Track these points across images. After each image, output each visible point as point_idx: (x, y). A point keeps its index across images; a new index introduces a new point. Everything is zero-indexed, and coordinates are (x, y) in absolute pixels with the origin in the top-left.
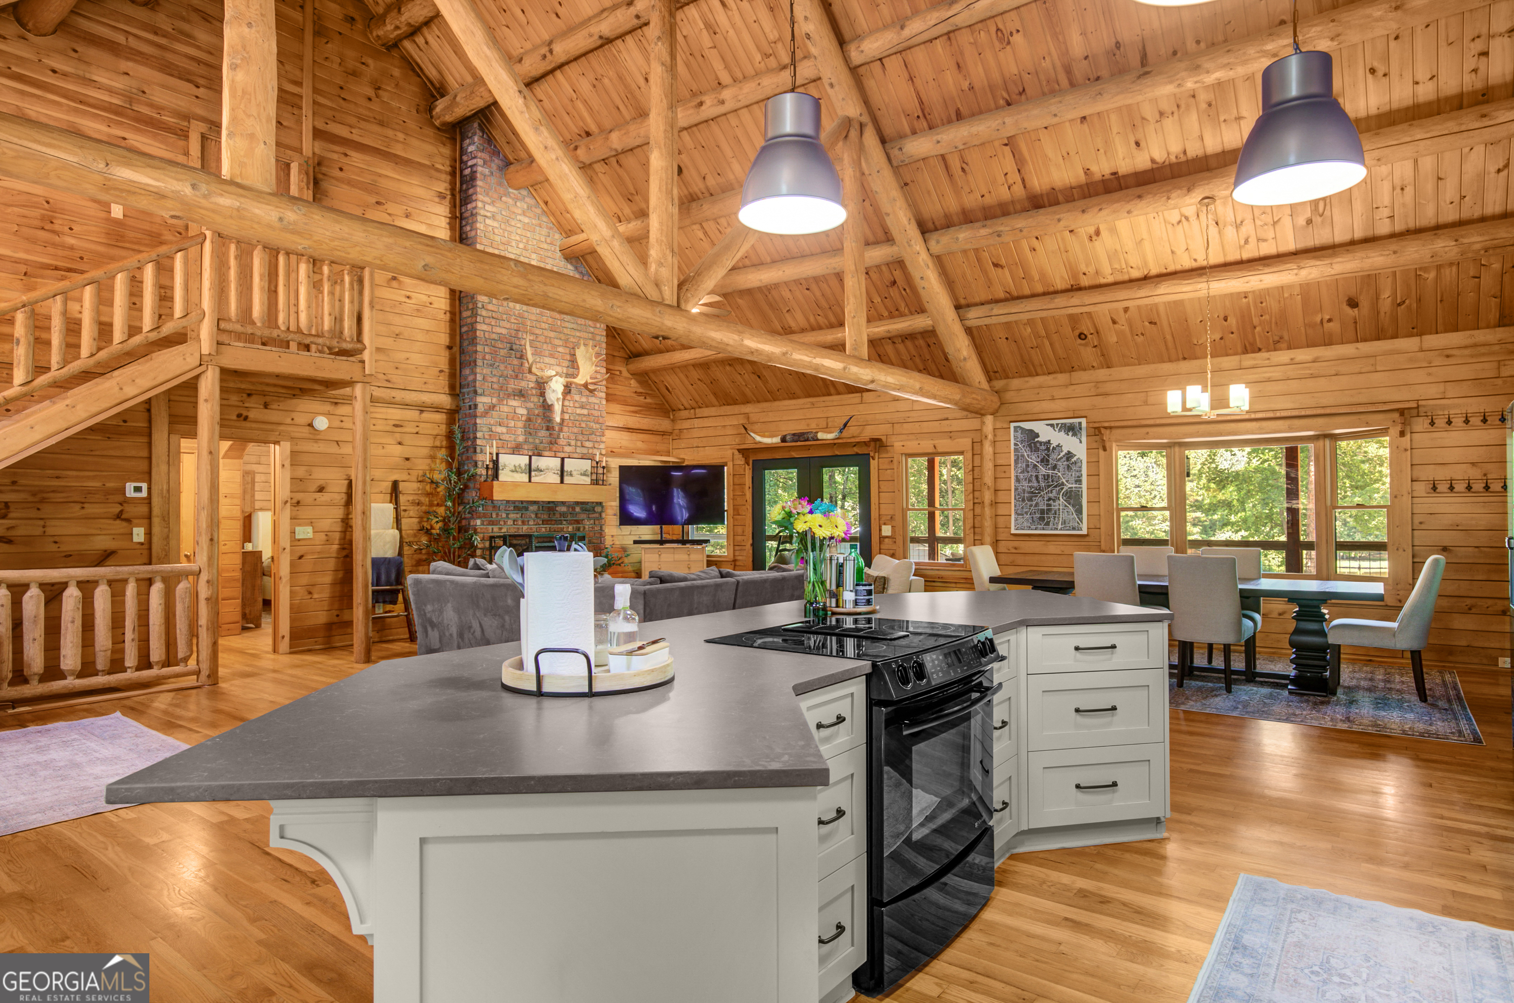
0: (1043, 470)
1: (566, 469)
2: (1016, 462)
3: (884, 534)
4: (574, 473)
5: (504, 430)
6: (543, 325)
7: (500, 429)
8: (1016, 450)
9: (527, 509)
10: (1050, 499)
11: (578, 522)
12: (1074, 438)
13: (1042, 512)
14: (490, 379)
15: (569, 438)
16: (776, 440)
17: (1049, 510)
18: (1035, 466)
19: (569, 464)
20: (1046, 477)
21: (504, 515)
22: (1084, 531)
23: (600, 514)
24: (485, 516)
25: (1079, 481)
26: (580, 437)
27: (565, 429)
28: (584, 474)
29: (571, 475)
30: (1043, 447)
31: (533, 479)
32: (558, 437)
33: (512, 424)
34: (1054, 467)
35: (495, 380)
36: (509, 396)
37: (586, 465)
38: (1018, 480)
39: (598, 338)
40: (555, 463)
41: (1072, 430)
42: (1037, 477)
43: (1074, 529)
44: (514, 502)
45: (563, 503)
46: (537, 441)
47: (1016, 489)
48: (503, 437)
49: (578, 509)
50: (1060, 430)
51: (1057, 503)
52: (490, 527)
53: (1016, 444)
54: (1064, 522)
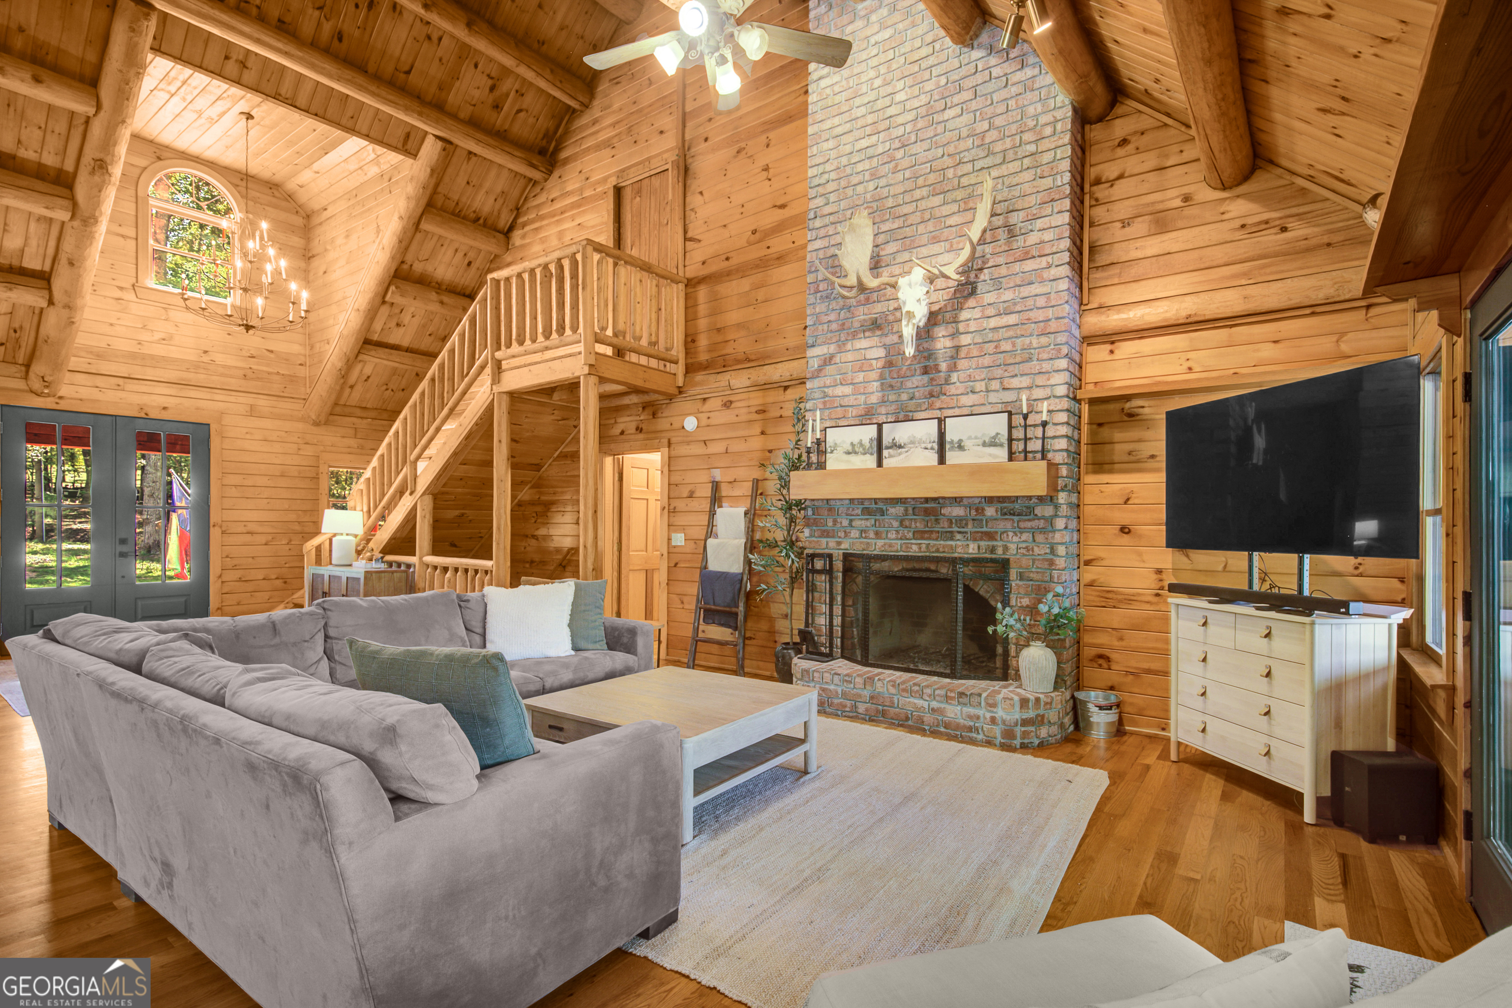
1: (948, 438)
4: (967, 444)
5: (848, 390)
6: (918, 194)
7: (840, 390)
9: (882, 513)
11: (990, 536)
14: (825, 319)
15: (970, 379)
19: (955, 429)
21: (845, 523)
23: (1050, 521)
24: (816, 523)
26: (998, 372)
27: (962, 364)
28: (993, 443)
29: (961, 447)
31: (885, 462)
32: (947, 382)
33: (860, 377)
35: (832, 317)
36: (854, 336)
37: (998, 424)
39: (1047, 157)
40: (926, 430)
44: (862, 501)
45: (957, 500)
46: (904, 397)
48: (845, 402)
49: (990, 511)
52: (824, 540)
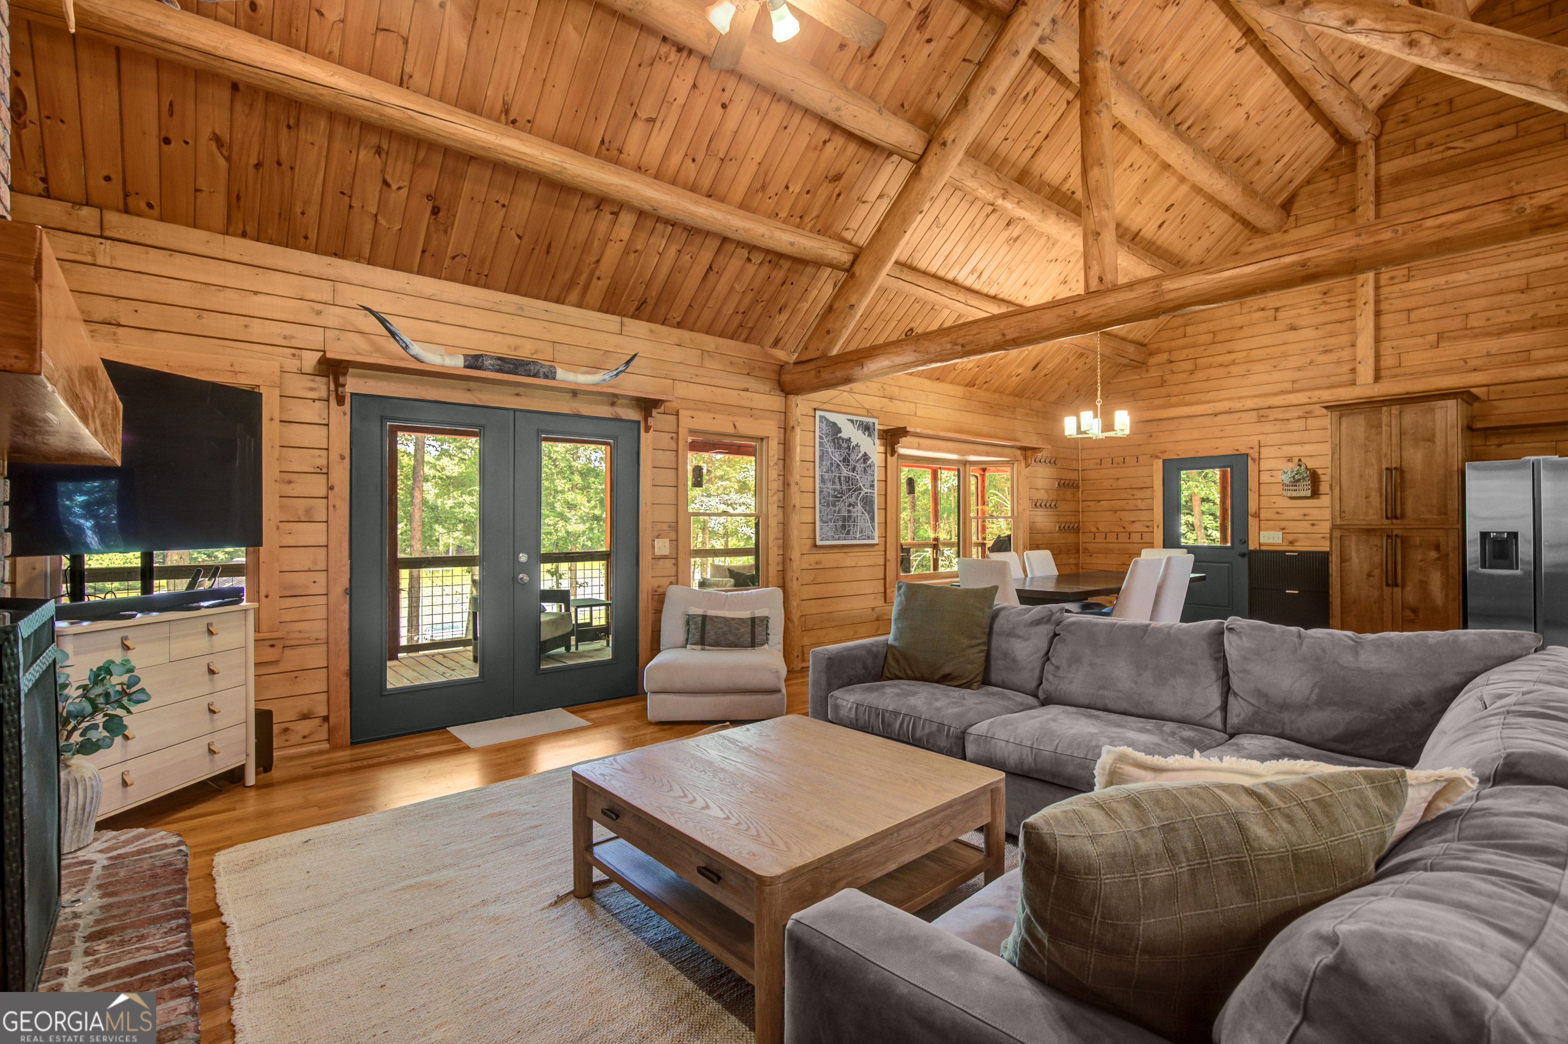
0: (845, 472)
2: (821, 457)
3: (658, 552)
8: (821, 444)
10: (850, 505)
12: (869, 439)
13: (844, 519)
16: (455, 362)
17: (849, 517)
18: (838, 465)
20: (848, 479)
22: (876, 541)
25: (872, 486)
30: (845, 445)
34: (854, 469)
38: (823, 481)
41: (867, 428)
42: (839, 477)
43: (869, 538)
47: (821, 492)
50: (858, 429)
51: (855, 510)
53: (821, 438)
54: (861, 531)
